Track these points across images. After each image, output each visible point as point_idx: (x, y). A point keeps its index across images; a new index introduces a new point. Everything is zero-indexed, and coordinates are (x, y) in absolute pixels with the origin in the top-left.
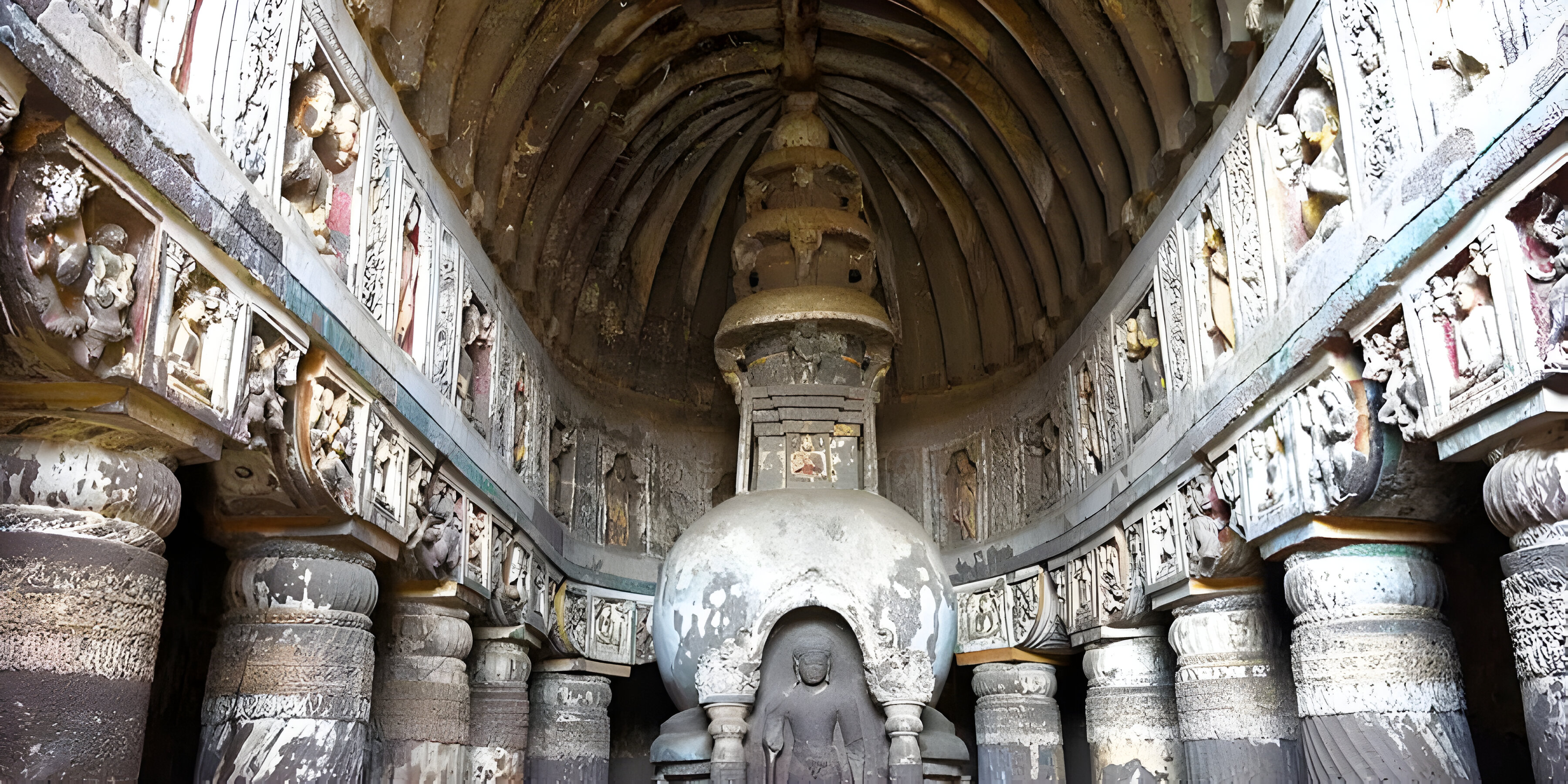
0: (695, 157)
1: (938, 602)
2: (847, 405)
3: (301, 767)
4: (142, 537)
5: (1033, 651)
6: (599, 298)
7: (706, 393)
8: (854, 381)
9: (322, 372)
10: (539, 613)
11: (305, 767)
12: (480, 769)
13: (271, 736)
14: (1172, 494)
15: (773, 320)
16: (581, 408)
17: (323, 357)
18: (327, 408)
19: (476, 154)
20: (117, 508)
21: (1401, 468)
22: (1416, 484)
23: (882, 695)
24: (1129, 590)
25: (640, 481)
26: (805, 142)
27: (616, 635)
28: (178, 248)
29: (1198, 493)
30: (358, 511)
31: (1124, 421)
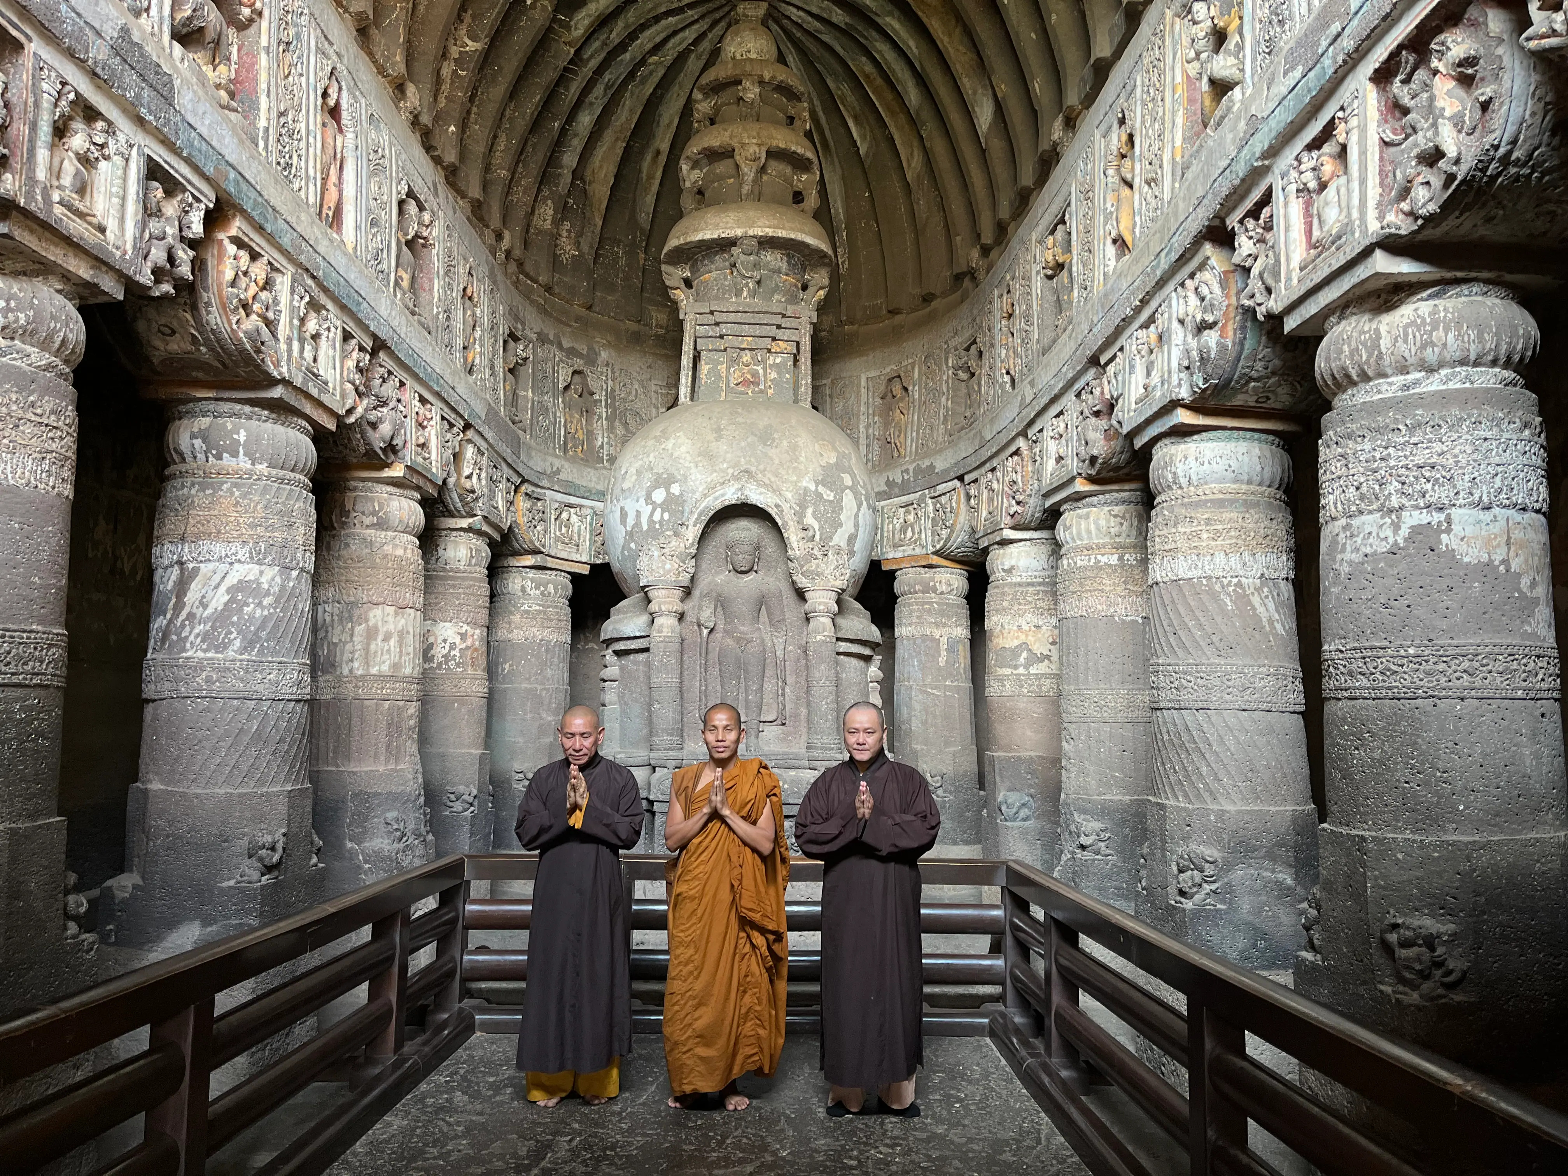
0: (647, 72)
1: (859, 506)
2: (785, 323)
3: (248, 605)
4: (44, 362)
5: (946, 558)
6: (553, 215)
7: (658, 316)
8: (793, 299)
9: (233, 232)
10: (496, 508)
11: (252, 606)
12: (445, 641)
13: (217, 578)
14: (1069, 400)
15: (716, 236)
16: (533, 324)
17: (234, 216)
18: (244, 269)
19: (409, 41)
20: (15, 332)
21: (1260, 356)
22: (1273, 373)
23: (802, 582)
24: (1030, 495)
25: (596, 397)
26: (753, 56)
27: (575, 537)
28: (53, 74)
29: (1090, 396)
30: (286, 375)
31: (1036, 336)
